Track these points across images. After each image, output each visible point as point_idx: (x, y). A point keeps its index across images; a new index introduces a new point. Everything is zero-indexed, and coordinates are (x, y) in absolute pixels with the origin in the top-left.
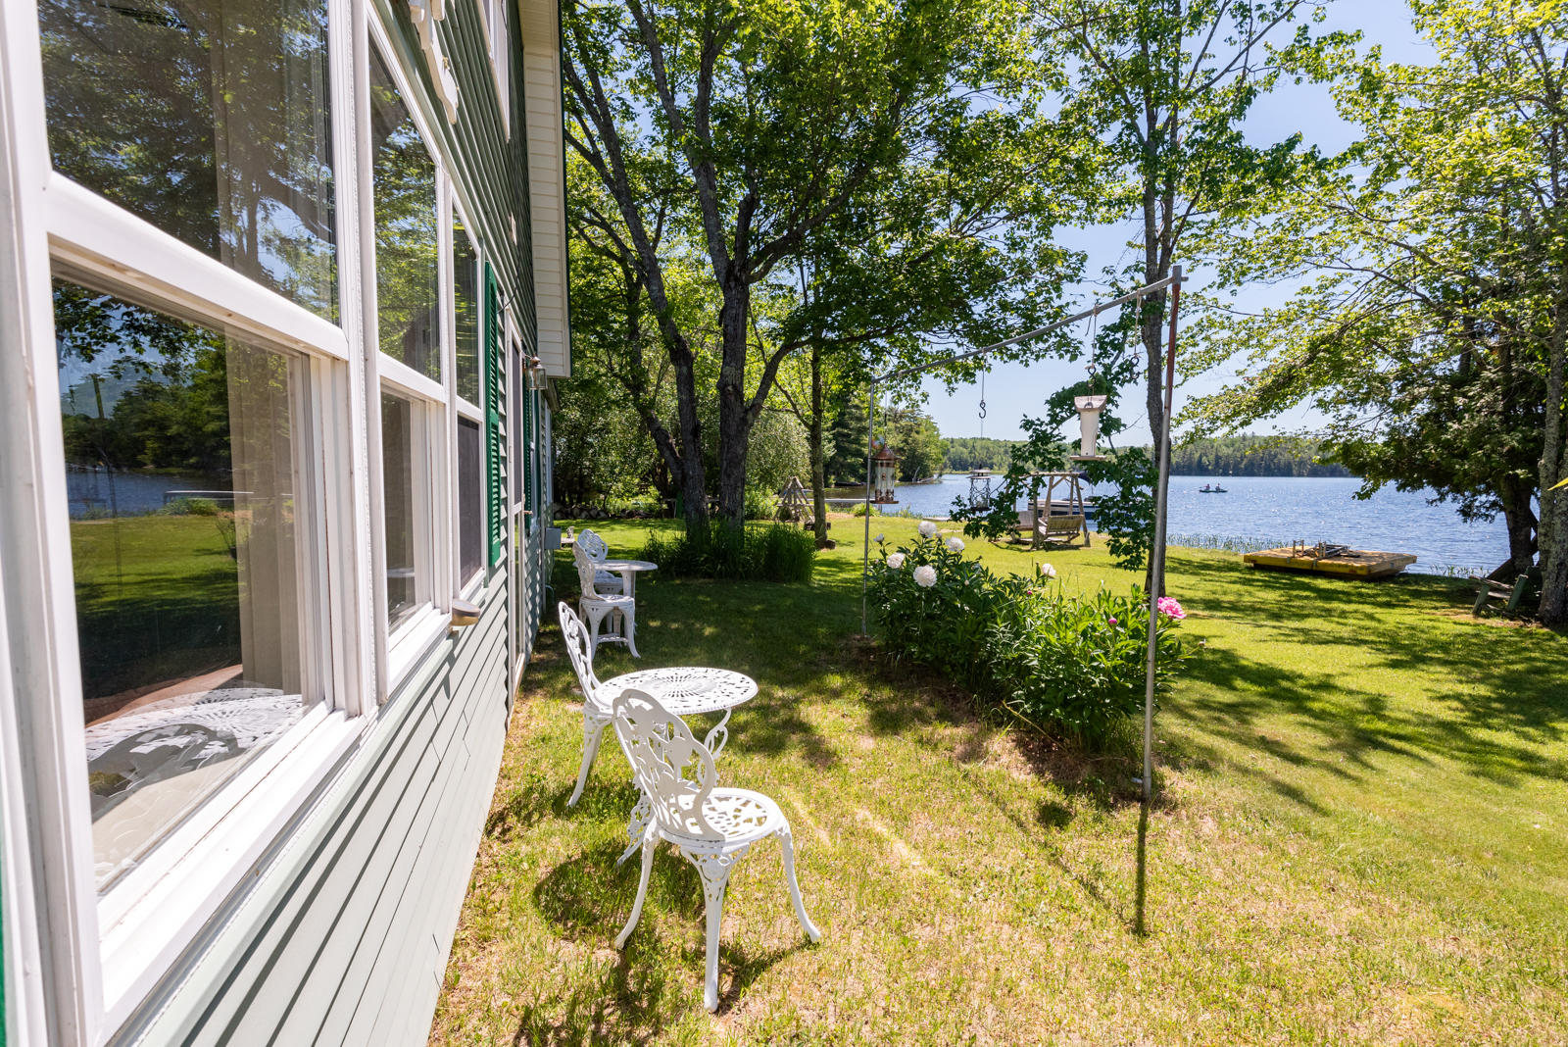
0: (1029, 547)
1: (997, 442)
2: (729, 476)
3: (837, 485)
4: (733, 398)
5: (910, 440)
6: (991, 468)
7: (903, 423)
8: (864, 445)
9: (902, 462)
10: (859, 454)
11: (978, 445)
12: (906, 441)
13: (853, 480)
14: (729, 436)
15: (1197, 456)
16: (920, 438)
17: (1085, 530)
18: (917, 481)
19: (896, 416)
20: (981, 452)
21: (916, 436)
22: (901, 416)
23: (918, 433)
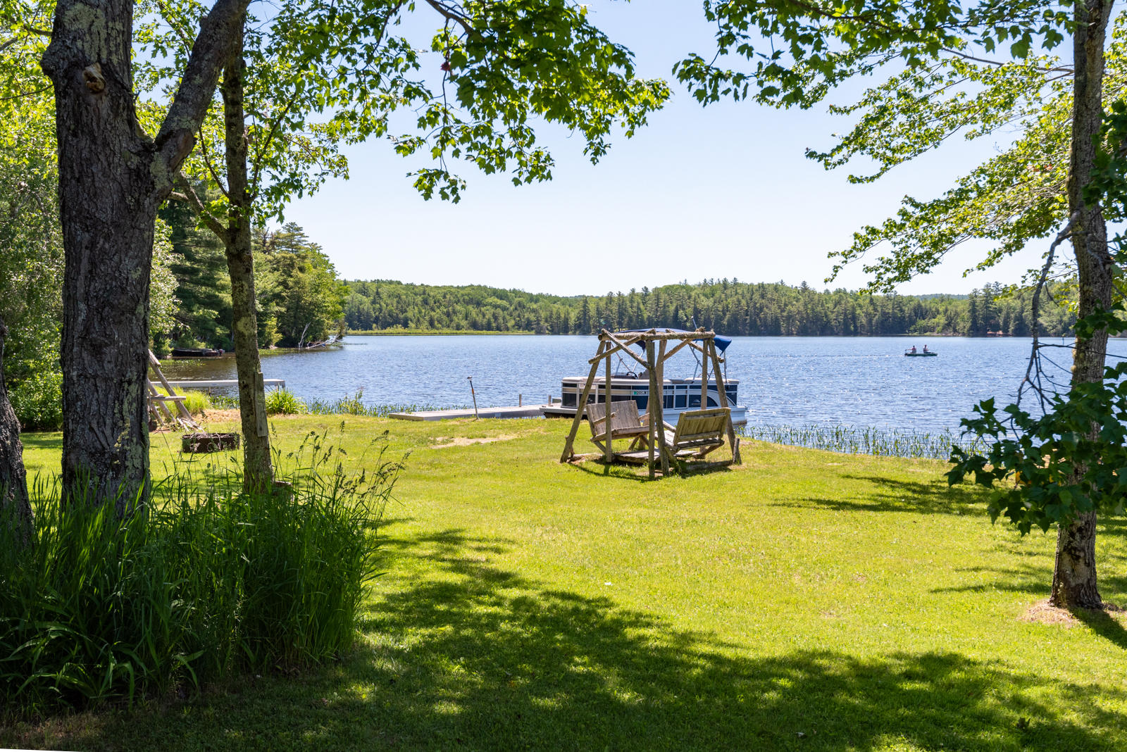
1: (411, 287)
3: (177, 354)
4: (104, 105)
5: (290, 282)
6: (405, 325)
7: (277, 254)
8: (223, 288)
9: (280, 316)
10: (213, 302)
11: (384, 290)
12: (284, 284)
13: (202, 346)
16: (307, 278)
18: (305, 345)
19: (264, 242)
20: (389, 302)
21: (300, 275)
22: (273, 243)
23: (302, 270)
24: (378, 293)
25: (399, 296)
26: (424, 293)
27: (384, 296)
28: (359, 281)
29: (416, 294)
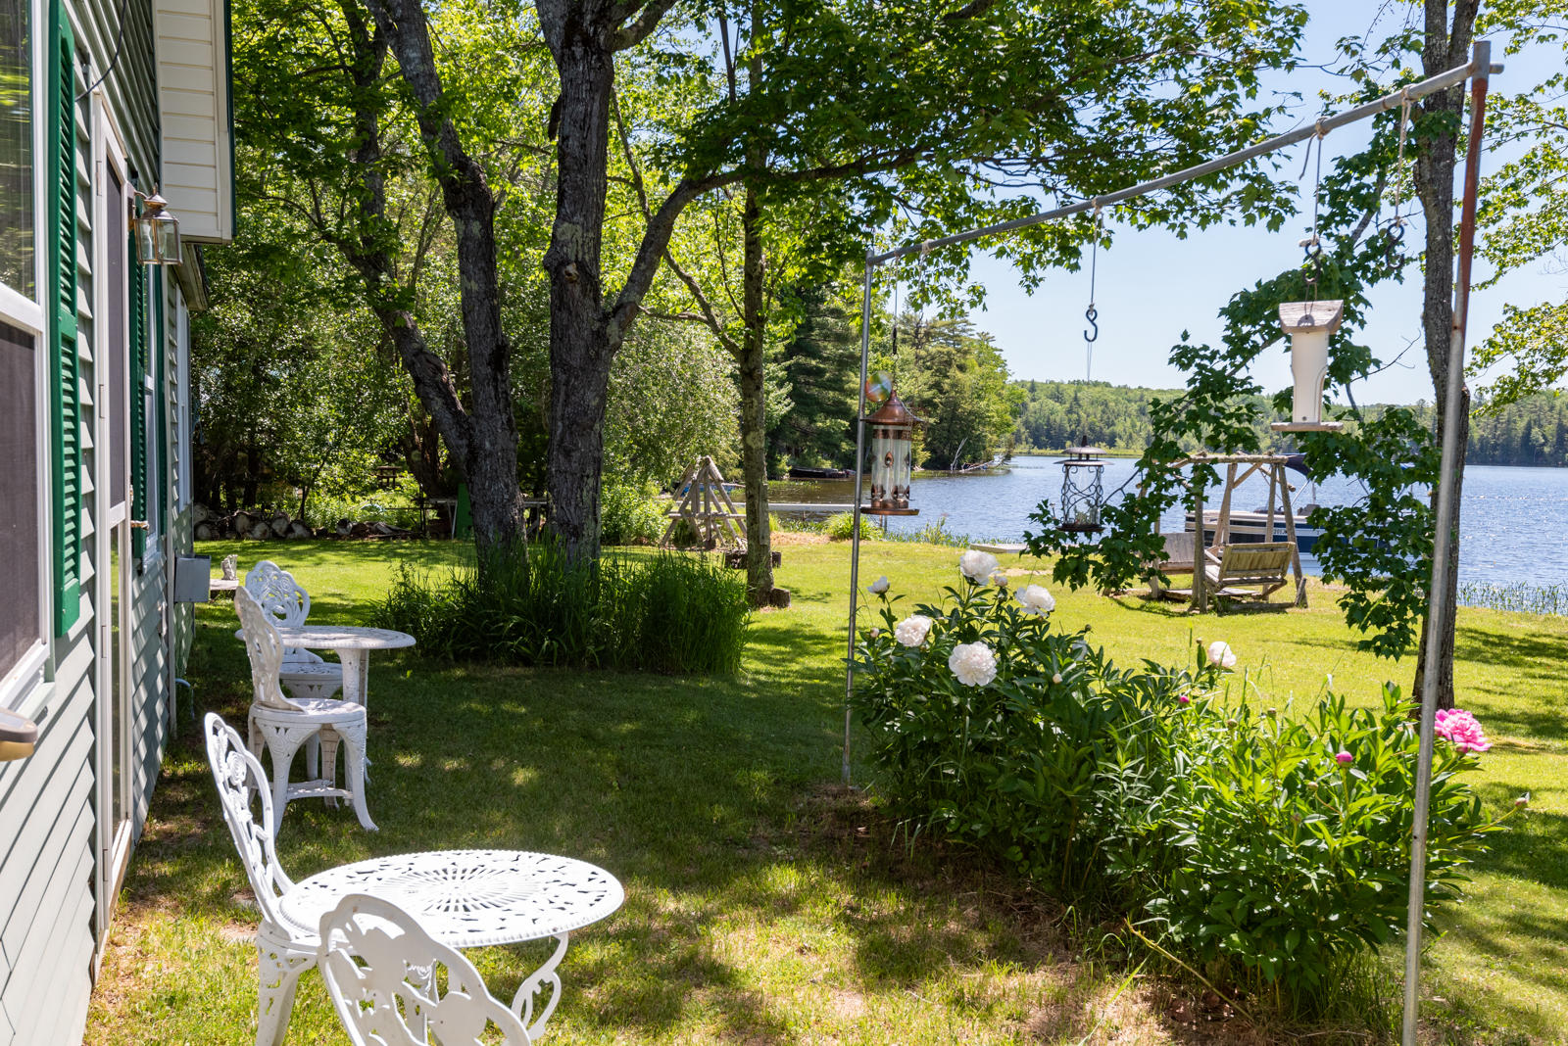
0: (1185, 607)
1: (1124, 390)
2: (568, 454)
3: (794, 474)
4: (577, 290)
5: (946, 384)
6: (1112, 443)
7: (933, 347)
8: (851, 393)
9: (930, 430)
10: (841, 411)
11: (1085, 395)
12: (937, 386)
13: (827, 465)
14: (567, 369)
15: (1521, 425)
16: (967, 379)
17: (1298, 573)
18: (959, 467)
19: (917, 333)
20: (1091, 411)
21: (959, 375)
22: (927, 334)
23: (962, 368)
24: (1076, 399)
25: (1105, 404)
26: (1141, 400)
27: (1084, 403)
28: (1052, 382)
29: (1129, 401)
